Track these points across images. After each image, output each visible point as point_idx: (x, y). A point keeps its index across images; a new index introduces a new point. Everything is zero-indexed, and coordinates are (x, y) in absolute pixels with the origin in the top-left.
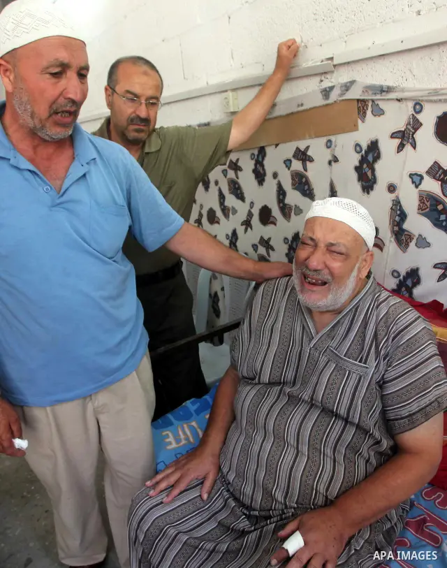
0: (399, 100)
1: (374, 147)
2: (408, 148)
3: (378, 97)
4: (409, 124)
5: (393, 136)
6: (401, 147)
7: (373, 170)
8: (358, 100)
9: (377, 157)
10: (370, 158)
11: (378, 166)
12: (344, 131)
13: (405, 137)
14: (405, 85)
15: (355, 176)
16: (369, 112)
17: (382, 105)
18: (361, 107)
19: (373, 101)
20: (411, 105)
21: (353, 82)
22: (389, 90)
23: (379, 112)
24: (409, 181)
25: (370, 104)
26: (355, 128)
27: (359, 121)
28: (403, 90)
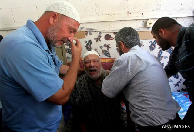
0: (96, 32)
1: (90, 41)
2: (99, 41)
3: (91, 31)
4: (98, 36)
5: (95, 39)
6: (97, 41)
7: (90, 46)
8: (85, 31)
9: (91, 43)
10: (89, 44)
11: (91, 45)
12: (81, 38)
13: (98, 39)
14: (97, 29)
15: (86, 48)
16: (88, 34)
17: (91, 32)
18: (86, 33)
19: (89, 32)
20: (99, 33)
21: (83, 28)
22: (93, 29)
23: (91, 34)
24: (100, 48)
25: (88, 32)
26: (85, 37)
27: (86, 36)
28: (97, 30)
